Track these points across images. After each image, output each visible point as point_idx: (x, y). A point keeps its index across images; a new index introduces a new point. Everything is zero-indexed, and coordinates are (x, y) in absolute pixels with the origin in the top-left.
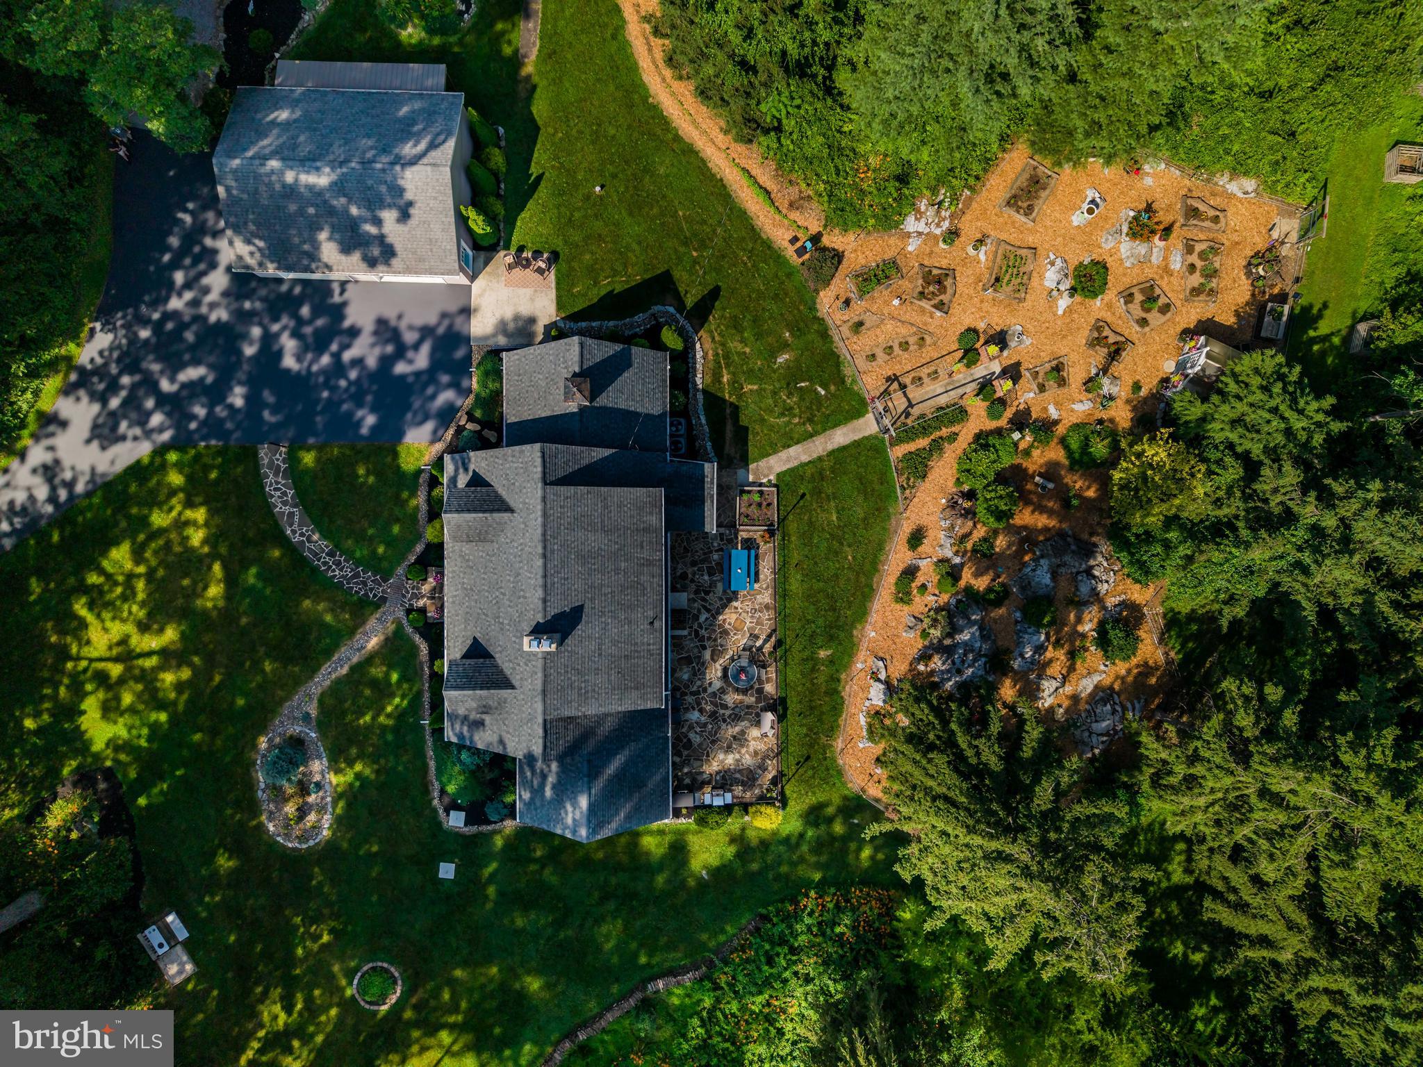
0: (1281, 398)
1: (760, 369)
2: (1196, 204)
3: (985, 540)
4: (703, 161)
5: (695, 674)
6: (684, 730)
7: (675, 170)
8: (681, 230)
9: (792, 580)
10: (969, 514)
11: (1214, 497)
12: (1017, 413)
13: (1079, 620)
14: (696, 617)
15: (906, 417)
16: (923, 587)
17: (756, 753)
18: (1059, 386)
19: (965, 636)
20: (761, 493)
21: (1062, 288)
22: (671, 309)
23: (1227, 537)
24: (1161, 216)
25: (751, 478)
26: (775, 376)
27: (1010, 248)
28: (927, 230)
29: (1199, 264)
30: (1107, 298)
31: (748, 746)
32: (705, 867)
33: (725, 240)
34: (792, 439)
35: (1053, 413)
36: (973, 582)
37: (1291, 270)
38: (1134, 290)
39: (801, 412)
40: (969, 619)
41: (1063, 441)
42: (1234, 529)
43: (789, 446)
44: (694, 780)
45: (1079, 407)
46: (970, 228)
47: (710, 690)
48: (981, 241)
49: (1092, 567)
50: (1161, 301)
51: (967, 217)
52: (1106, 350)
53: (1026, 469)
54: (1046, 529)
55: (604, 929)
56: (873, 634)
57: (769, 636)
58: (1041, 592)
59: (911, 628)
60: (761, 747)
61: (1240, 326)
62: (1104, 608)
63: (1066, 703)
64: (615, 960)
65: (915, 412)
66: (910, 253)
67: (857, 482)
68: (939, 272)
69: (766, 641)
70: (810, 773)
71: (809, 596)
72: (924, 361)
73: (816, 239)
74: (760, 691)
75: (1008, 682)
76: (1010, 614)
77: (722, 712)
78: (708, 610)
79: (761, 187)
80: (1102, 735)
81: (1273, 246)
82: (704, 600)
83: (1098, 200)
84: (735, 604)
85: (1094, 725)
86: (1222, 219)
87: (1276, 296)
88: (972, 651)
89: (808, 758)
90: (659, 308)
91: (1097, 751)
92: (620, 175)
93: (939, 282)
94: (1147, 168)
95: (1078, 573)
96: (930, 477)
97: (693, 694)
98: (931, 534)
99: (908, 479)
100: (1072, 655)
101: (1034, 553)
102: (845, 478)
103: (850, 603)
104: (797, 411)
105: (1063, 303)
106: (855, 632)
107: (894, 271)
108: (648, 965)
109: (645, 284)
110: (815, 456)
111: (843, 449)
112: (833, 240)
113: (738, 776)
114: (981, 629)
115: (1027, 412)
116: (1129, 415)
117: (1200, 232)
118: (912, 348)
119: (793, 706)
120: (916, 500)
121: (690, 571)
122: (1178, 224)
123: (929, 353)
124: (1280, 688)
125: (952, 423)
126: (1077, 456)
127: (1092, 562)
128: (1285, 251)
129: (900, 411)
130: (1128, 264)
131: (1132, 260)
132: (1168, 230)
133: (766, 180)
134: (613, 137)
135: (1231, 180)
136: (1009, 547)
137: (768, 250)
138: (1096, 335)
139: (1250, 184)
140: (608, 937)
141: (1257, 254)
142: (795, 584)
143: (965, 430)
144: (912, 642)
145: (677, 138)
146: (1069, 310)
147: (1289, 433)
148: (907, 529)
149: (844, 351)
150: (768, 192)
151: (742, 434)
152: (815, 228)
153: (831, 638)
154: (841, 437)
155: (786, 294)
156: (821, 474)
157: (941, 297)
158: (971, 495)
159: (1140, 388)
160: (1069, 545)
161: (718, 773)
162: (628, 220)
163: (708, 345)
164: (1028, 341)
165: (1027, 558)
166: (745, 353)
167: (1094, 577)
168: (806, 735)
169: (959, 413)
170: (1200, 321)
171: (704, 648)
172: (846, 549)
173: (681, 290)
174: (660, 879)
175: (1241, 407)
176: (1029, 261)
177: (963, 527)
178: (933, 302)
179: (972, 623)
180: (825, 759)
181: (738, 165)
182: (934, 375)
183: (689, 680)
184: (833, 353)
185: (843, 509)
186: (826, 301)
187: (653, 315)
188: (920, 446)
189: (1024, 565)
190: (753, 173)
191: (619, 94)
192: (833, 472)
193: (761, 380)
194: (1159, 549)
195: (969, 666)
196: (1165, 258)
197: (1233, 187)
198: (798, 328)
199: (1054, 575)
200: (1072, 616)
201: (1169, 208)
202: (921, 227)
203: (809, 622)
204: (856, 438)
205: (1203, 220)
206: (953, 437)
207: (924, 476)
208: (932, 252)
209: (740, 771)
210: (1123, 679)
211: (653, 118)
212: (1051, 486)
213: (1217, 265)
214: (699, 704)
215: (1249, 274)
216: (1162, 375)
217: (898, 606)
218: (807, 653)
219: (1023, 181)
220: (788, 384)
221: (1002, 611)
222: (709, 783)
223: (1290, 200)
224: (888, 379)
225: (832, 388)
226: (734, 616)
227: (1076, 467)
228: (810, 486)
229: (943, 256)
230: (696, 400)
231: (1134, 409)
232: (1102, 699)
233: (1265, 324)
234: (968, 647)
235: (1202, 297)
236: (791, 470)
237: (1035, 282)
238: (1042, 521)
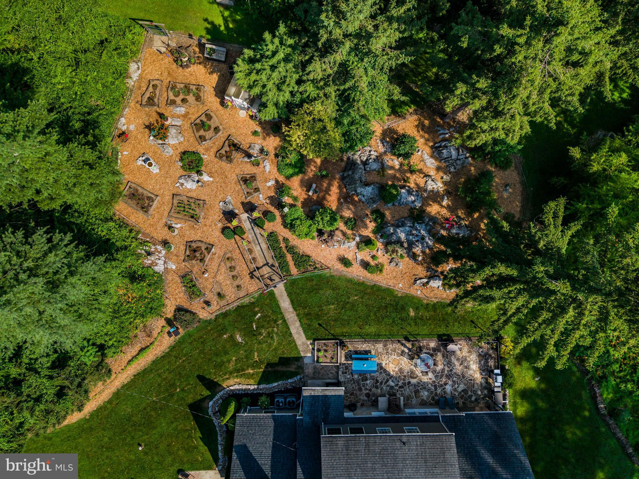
0: (264, 63)
1: (245, 351)
2: (145, 99)
3: (346, 223)
4: (123, 387)
5: (425, 388)
6: (457, 394)
7: (129, 403)
8: (164, 399)
9: (370, 331)
10: (331, 234)
11: (324, 98)
12: (272, 204)
13: (392, 168)
14: (392, 387)
15: (274, 266)
16: (373, 257)
17: (469, 352)
18: (255, 180)
19: (403, 236)
20: (319, 350)
21: (197, 179)
22: (211, 403)
23: (349, 94)
24: (153, 120)
25: (309, 355)
26: (249, 343)
27: (173, 210)
28: (163, 258)
29: (181, 96)
30: (203, 151)
31: (466, 357)
32: (534, 378)
33: (170, 373)
34: (286, 332)
35: (271, 183)
36: (370, 229)
37: (185, 40)
38: (197, 135)
39: (270, 327)
40: (392, 234)
41: (288, 178)
42: (345, 90)
43: (291, 333)
44: (485, 388)
45: (268, 168)
46: (162, 234)
47: (434, 379)
48: (170, 227)
49: (362, 161)
50: (203, 118)
51: (155, 235)
52: (234, 152)
53: (305, 199)
54: (340, 187)
55: (569, 436)
56: (400, 285)
57: (402, 344)
58: (377, 192)
59: (397, 265)
60: (466, 349)
61: (218, 71)
62: (385, 152)
63: (441, 174)
64: (586, 430)
65: (270, 261)
66: (177, 267)
67: (312, 294)
68: (188, 251)
69: (405, 346)
70: (480, 320)
71: (379, 321)
72: (241, 257)
73: (169, 322)
74: (434, 350)
75: (429, 209)
76: (389, 209)
77: (446, 372)
78: (388, 381)
79: (138, 354)
80: (458, 152)
81: (170, 51)
82: (381, 383)
83: (144, 158)
84: (384, 365)
85: (453, 157)
86: (155, 82)
87: (200, 50)
88: (411, 231)
89: (472, 322)
90: (210, 410)
91: (468, 155)
92: (132, 434)
93: (195, 251)
94: (124, 128)
95: (365, 170)
96: (309, 253)
97: (436, 389)
98: (342, 253)
99: (310, 265)
100: (412, 172)
101: (354, 194)
102: (309, 300)
103: (382, 299)
104: (270, 329)
105: (206, 178)
106: (400, 295)
107: (188, 277)
108: (589, 411)
109: (196, 418)
110: (296, 318)
111: (292, 302)
112: (169, 312)
113: (482, 362)
114: (398, 226)
115: (271, 198)
116: (272, 138)
117: (162, 96)
118: (233, 264)
119: (442, 330)
120: (322, 261)
121: (365, 392)
122: (158, 110)
123: (236, 255)
124: (458, 85)
125: (277, 241)
126: (297, 170)
127: (359, 162)
128: (173, 44)
129: (270, 270)
130: (182, 139)
131: (179, 137)
132: (161, 115)
133: (134, 351)
134: (110, 439)
135: (131, 78)
136: (350, 209)
137: (176, 348)
138: (224, 158)
139: (133, 67)
140: (574, 434)
141: (176, 61)
142: (372, 329)
143: (282, 234)
144: (405, 263)
145: (110, 402)
146: (210, 174)
147: (286, 60)
148: (339, 266)
149: (236, 304)
150: (142, 350)
151: (285, 361)
152: (162, 322)
153: (403, 308)
154: (285, 303)
155: (201, 337)
156: (307, 315)
157: (203, 249)
158: (320, 233)
159: (255, 131)
160: (348, 175)
161: (481, 374)
162: (159, 429)
163: (231, 382)
164: (229, 198)
165: (356, 199)
166: (236, 360)
167: (367, 160)
168: (459, 323)
169: (272, 237)
170: (216, 95)
171: (409, 383)
172: (351, 300)
173: (199, 398)
174: (541, 404)
175: (270, 85)
176: (181, 198)
177: (338, 236)
178: (206, 254)
179: (395, 232)
180: (473, 312)
181: (125, 367)
182: (250, 251)
183: (428, 391)
184: (236, 309)
185: (327, 302)
187: (214, 414)
188: (291, 259)
189: (360, 200)
190: (130, 358)
191: (84, 435)
192: (306, 308)
193: (251, 351)
194: (353, 127)
195: (420, 232)
196: (178, 117)
197: (135, 76)
199: (367, 184)
200: (390, 172)
201: (148, 115)
202: (161, 262)
203: (394, 322)
204: (286, 295)
205: (155, 94)
206: (286, 240)
207: (309, 256)
208: (176, 255)
209: (480, 361)
210: (427, 140)
211: (98, 416)
212: (314, 186)
213: (182, 86)
214: (442, 386)
215: (187, 66)
216: (248, 118)
217: (384, 271)
218: (413, 324)
219: (133, 203)
220: (254, 335)
221: (387, 213)
222: (487, 379)
223: (142, 41)
224: (252, 277)
225: (256, 309)
226: (391, 365)
227: (303, 170)
228: (314, 321)
229: (178, 248)
230: (264, 389)
231: (268, 135)
232: (439, 154)
233: (217, 58)
234: (409, 234)
235: (201, 94)
236: (305, 332)
237: (194, 195)
238: (335, 190)
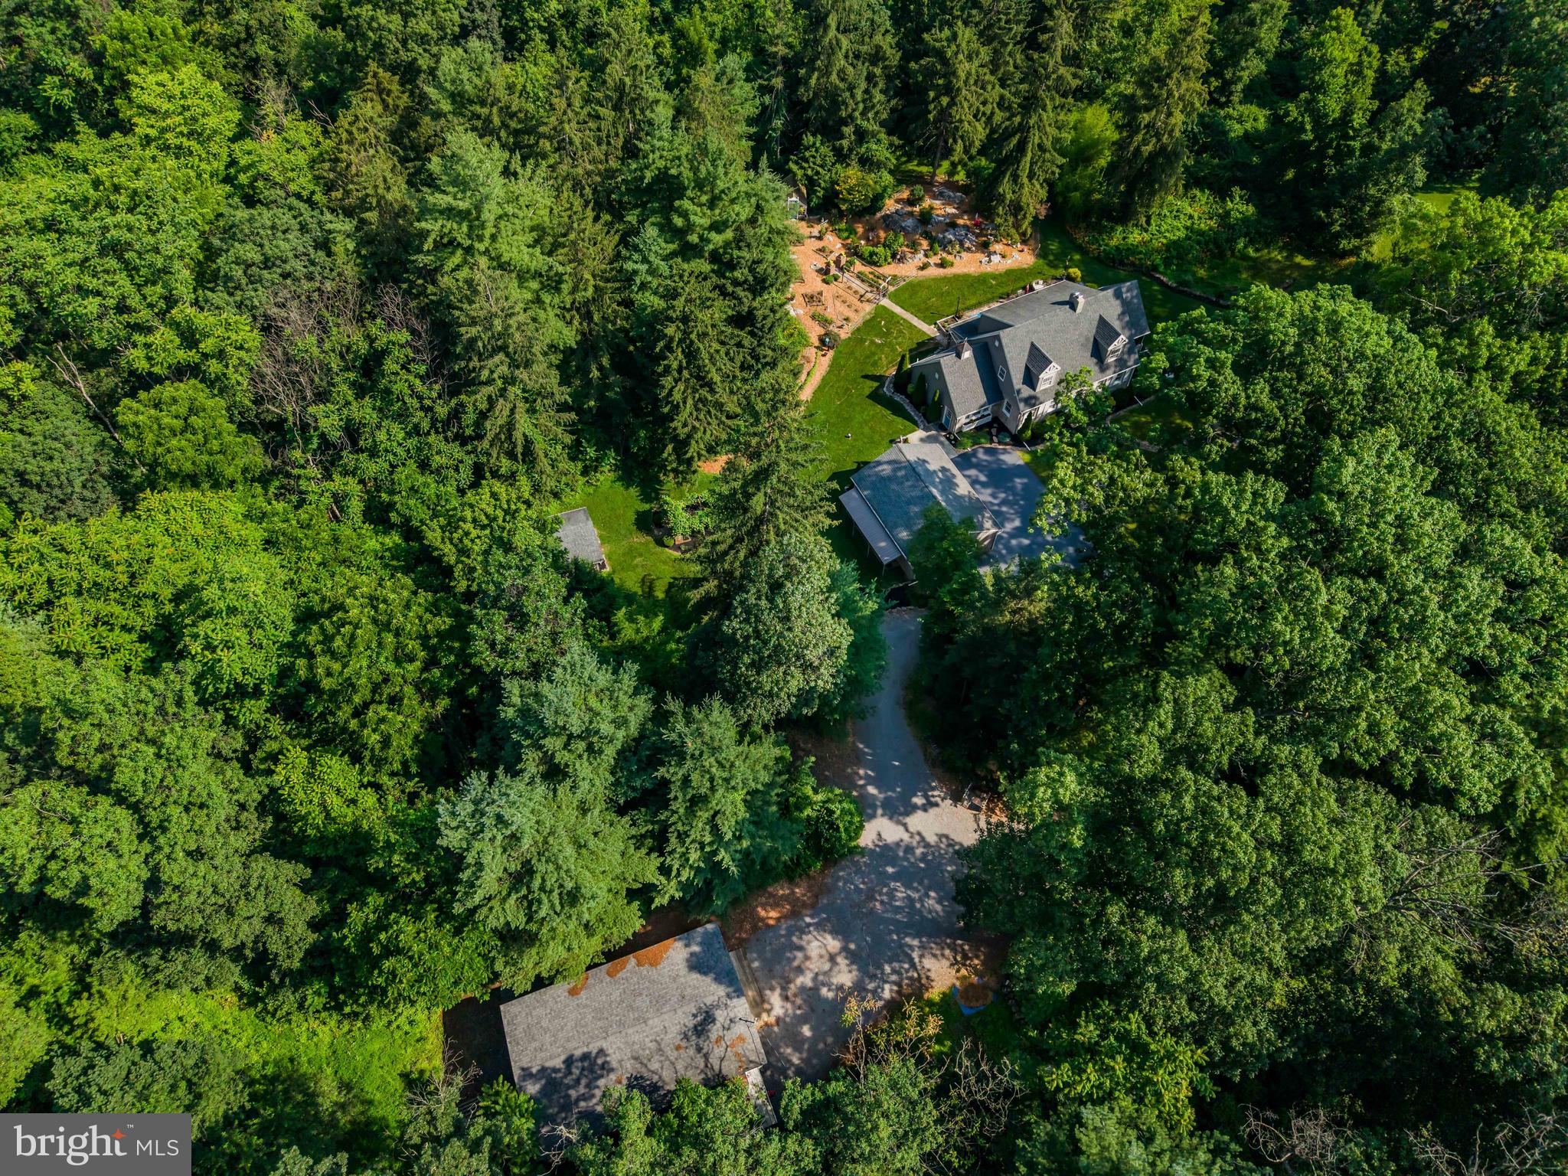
3: (907, 246)
8: (846, 400)
10: (900, 255)
15: (874, 291)
16: (941, 259)
26: (888, 341)
34: (911, 327)
36: (926, 244)
39: (896, 327)
40: (942, 240)
43: (916, 326)
56: (973, 269)
65: (869, 289)
67: (913, 297)
71: (974, 295)
72: (846, 293)
73: (818, 348)
79: (809, 376)
98: (918, 264)
99: (900, 281)
102: (914, 302)
106: (976, 275)
107: (816, 315)
109: (881, 402)
110: (912, 315)
111: (902, 307)
112: (815, 342)
118: (844, 299)
120: (907, 275)
123: (842, 292)
129: (873, 294)
137: (834, 366)
142: (973, 301)
143: (866, 270)
144: (966, 255)
148: (921, 273)
149: (860, 321)
150: (809, 373)
151: (920, 345)
152: (814, 350)
153: (984, 282)
154: (898, 310)
155: (849, 350)
158: (893, 257)
169: (861, 275)
172: (944, 290)
173: (873, 389)
177: (907, 255)
182: (850, 288)
184: (864, 324)
185: (928, 297)
186: (844, 334)
188: (883, 282)
192: (913, 306)
193: (892, 346)
198: (862, 341)
203: (984, 292)
204: (895, 304)
206: (872, 273)
207: (895, 276)
217: (955, 265)
218: (998, 288)
220: (888, 335)
224: (862, 302)
225: (879, 320)
